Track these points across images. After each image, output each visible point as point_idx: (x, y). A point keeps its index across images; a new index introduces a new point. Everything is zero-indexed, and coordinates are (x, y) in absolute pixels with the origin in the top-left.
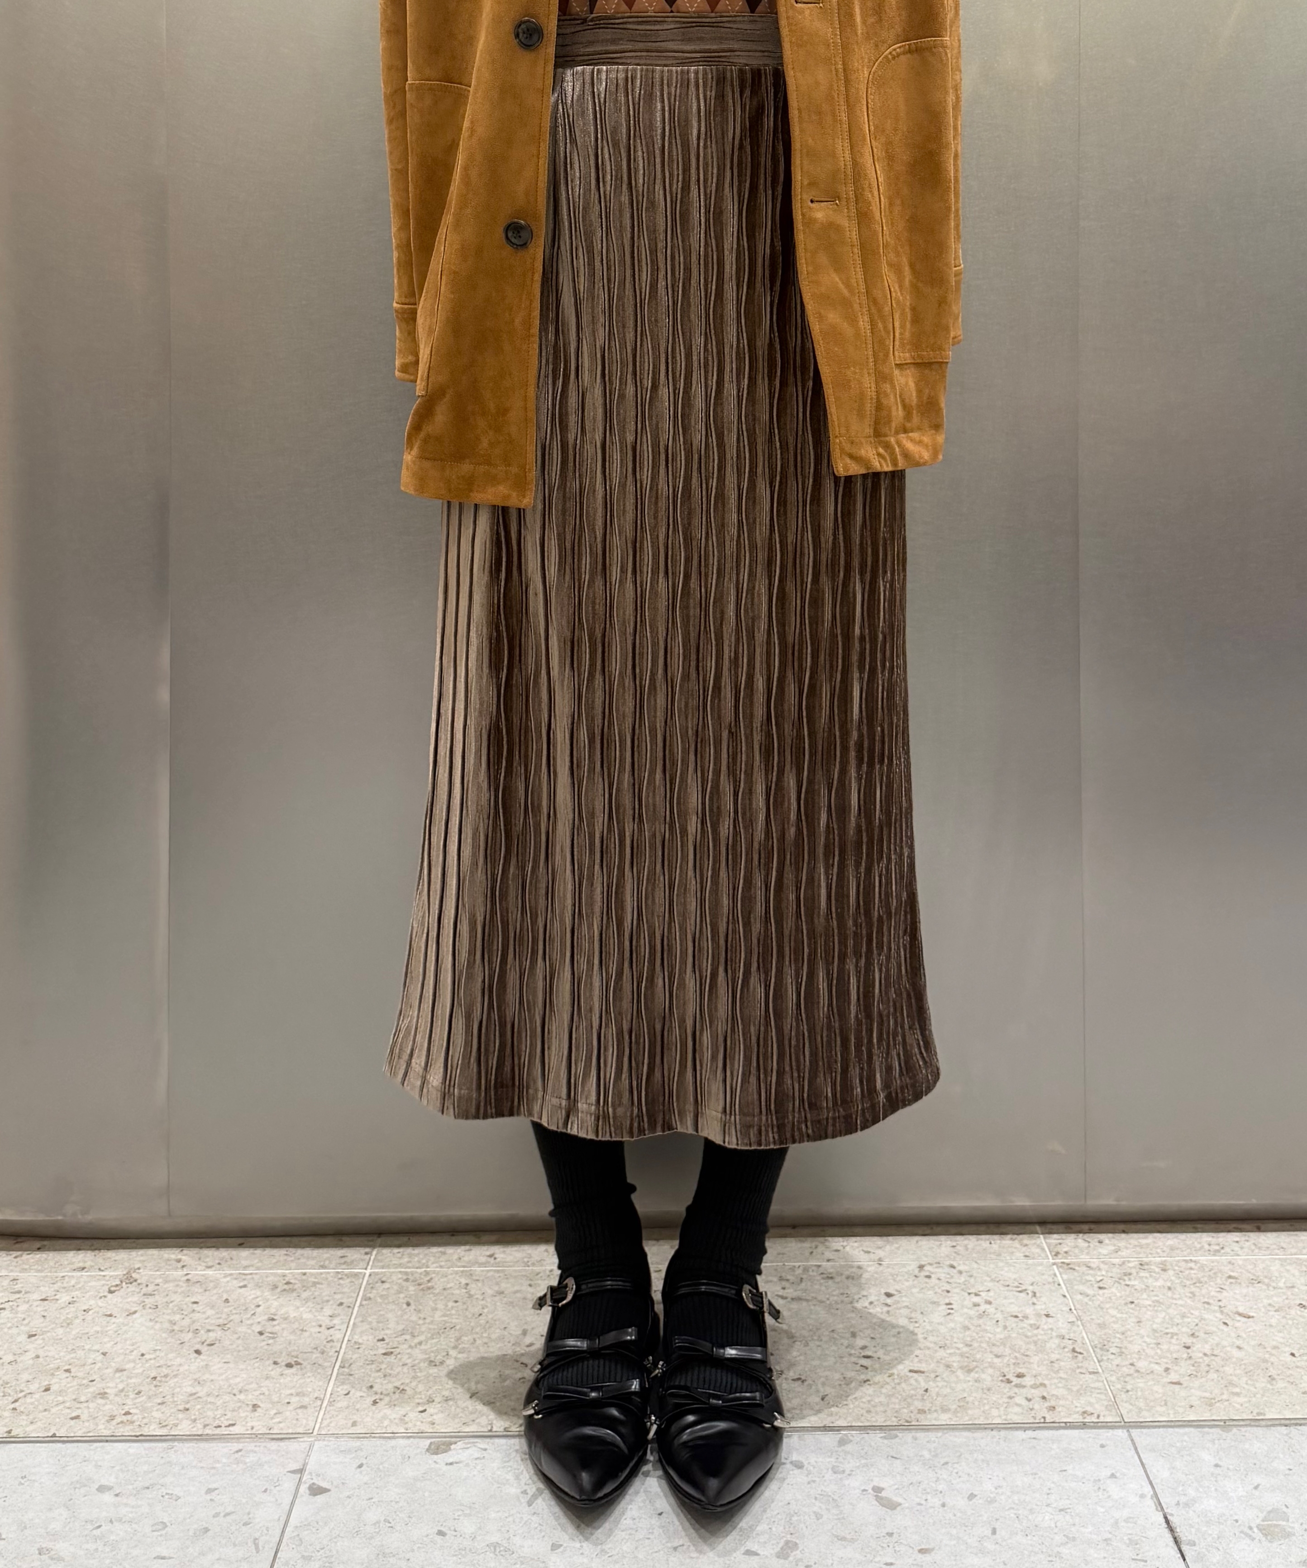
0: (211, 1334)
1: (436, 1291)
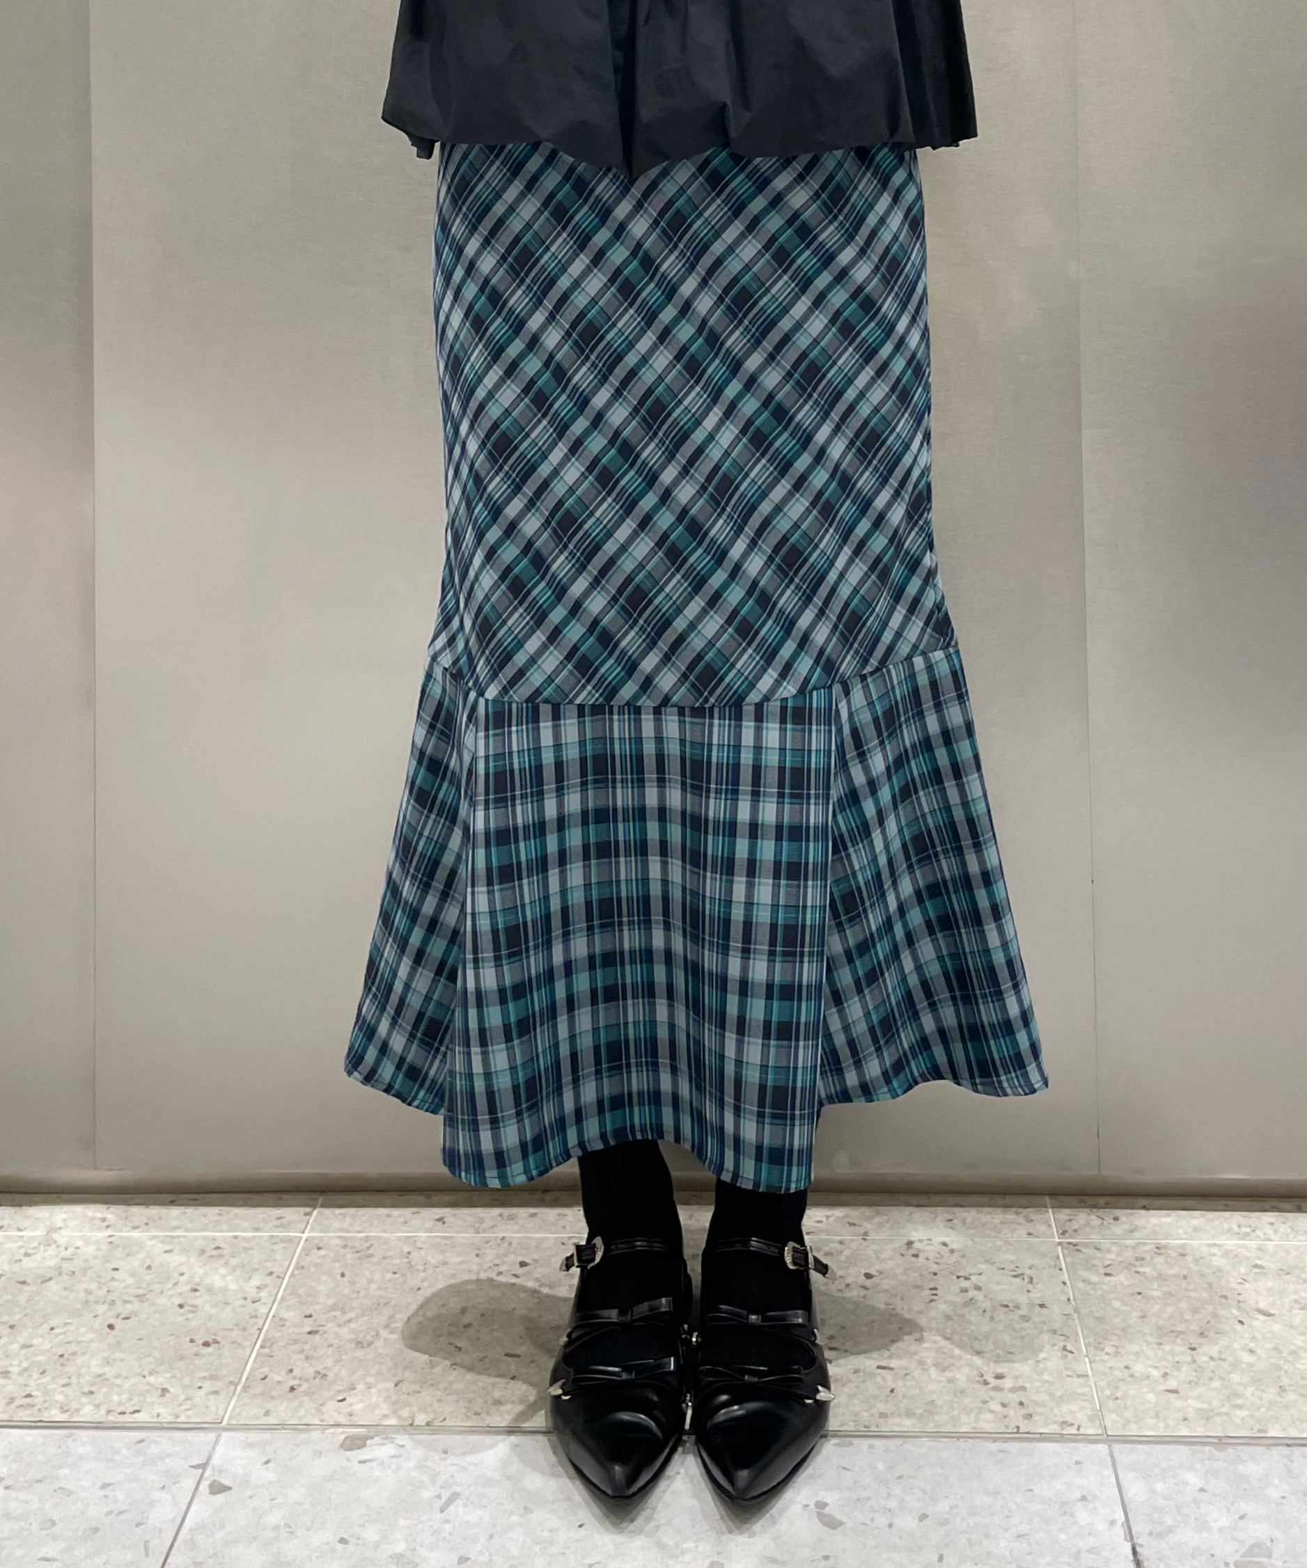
0: (128, 1306)
1: (376, 1259)
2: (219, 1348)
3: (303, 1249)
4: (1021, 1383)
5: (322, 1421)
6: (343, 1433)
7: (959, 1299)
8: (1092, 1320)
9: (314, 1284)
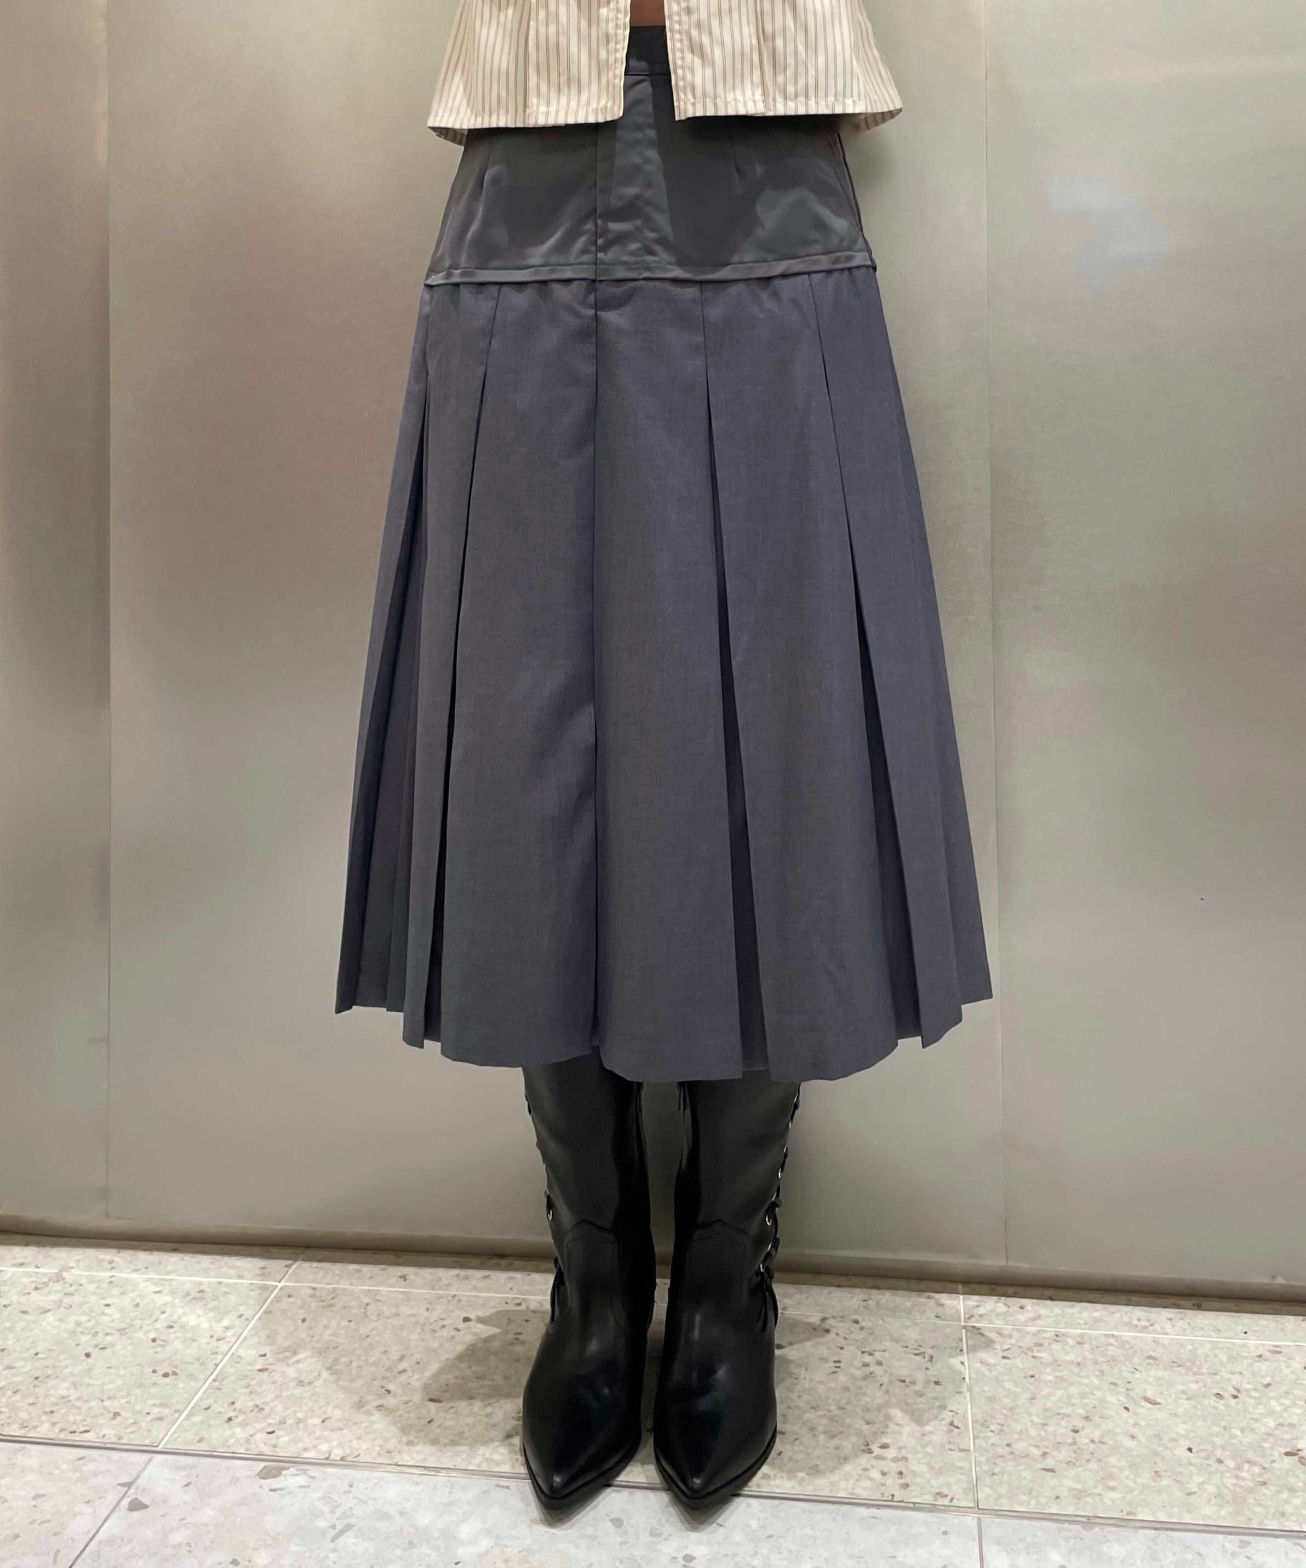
0: (108, 1338)
1: (336, 1309)
2: (176, 1380)
3: (275, 1298)
4: (904, 1453)
5: (247, 1450)
7: (858, 1373)
8: (983, 1400)
9: (275, 1327)
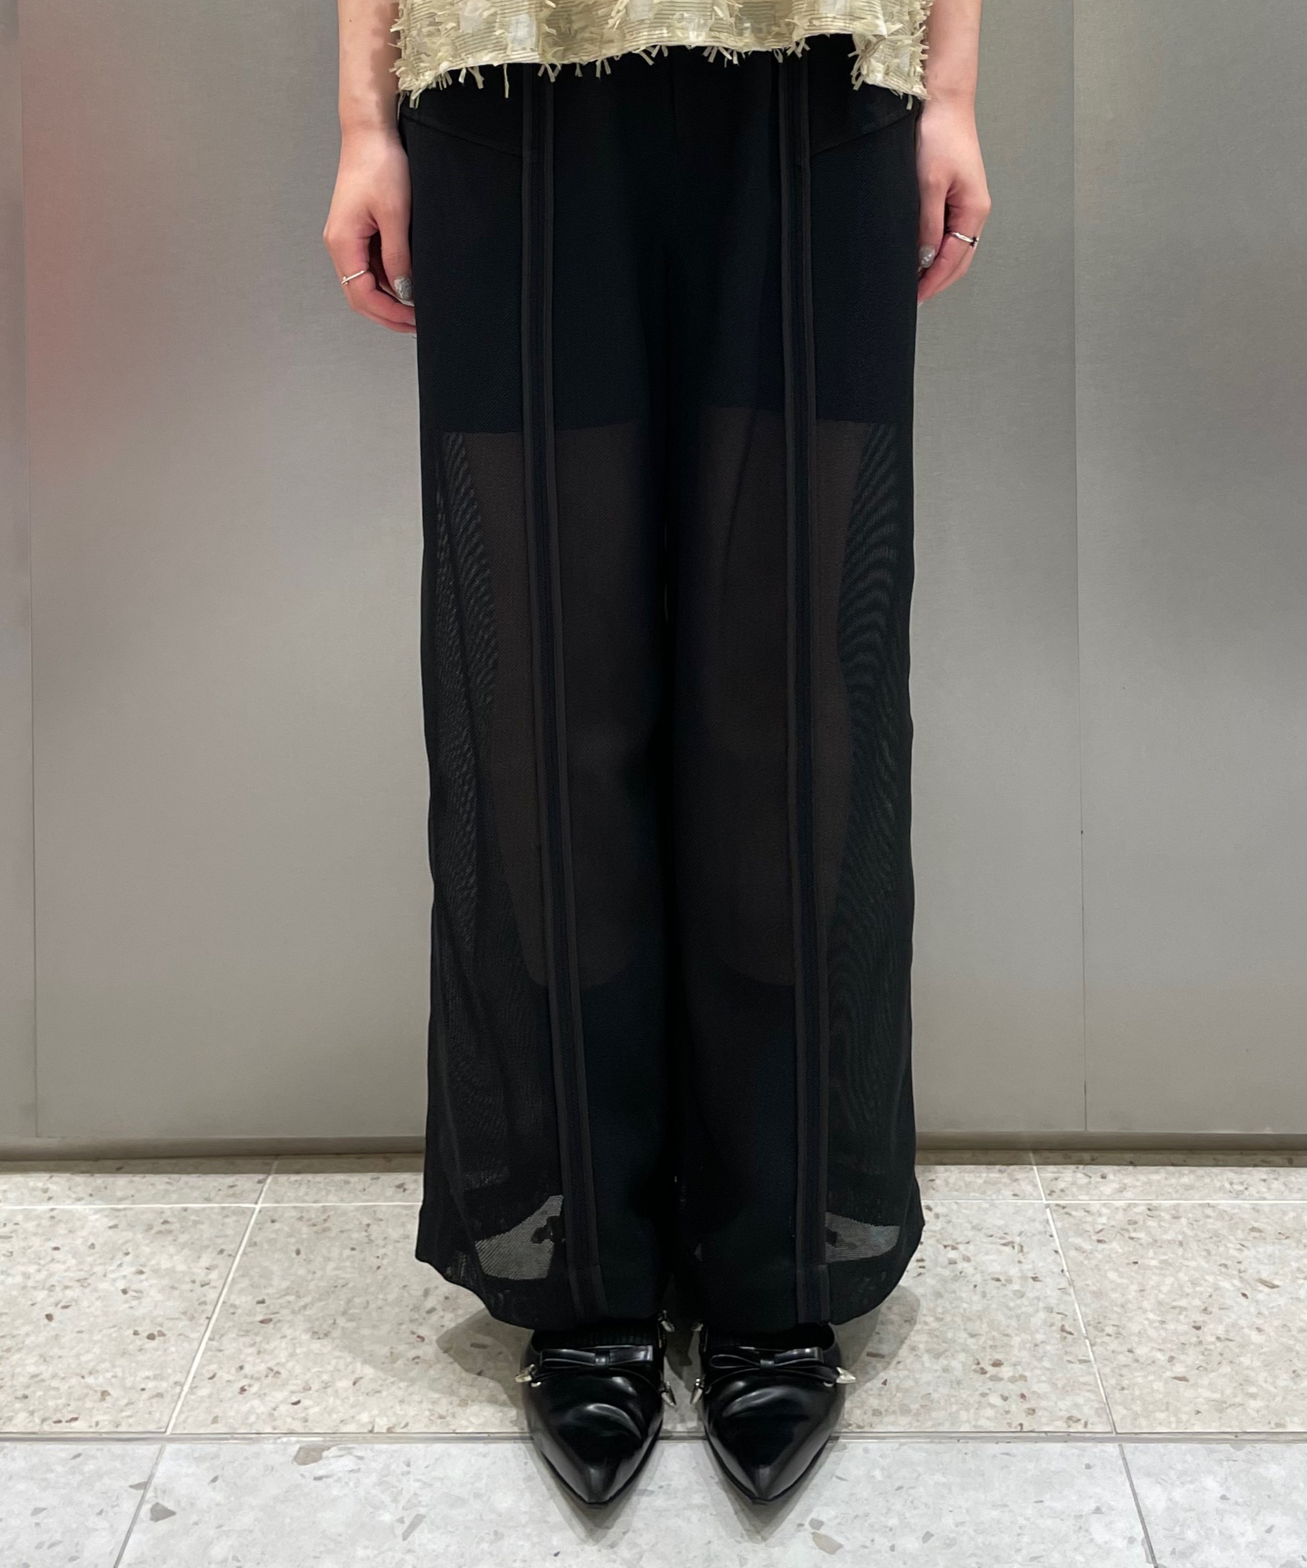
0: (68, 1292)
1: (332, 1234)
2: (165, 1342)
3: (256, 1223)
4: (1020, 1371)
5: (274, 1428)
6: (298, 1442)
7: (946, 1273)
8: (1089, 1295)
9: (266, 1264)
